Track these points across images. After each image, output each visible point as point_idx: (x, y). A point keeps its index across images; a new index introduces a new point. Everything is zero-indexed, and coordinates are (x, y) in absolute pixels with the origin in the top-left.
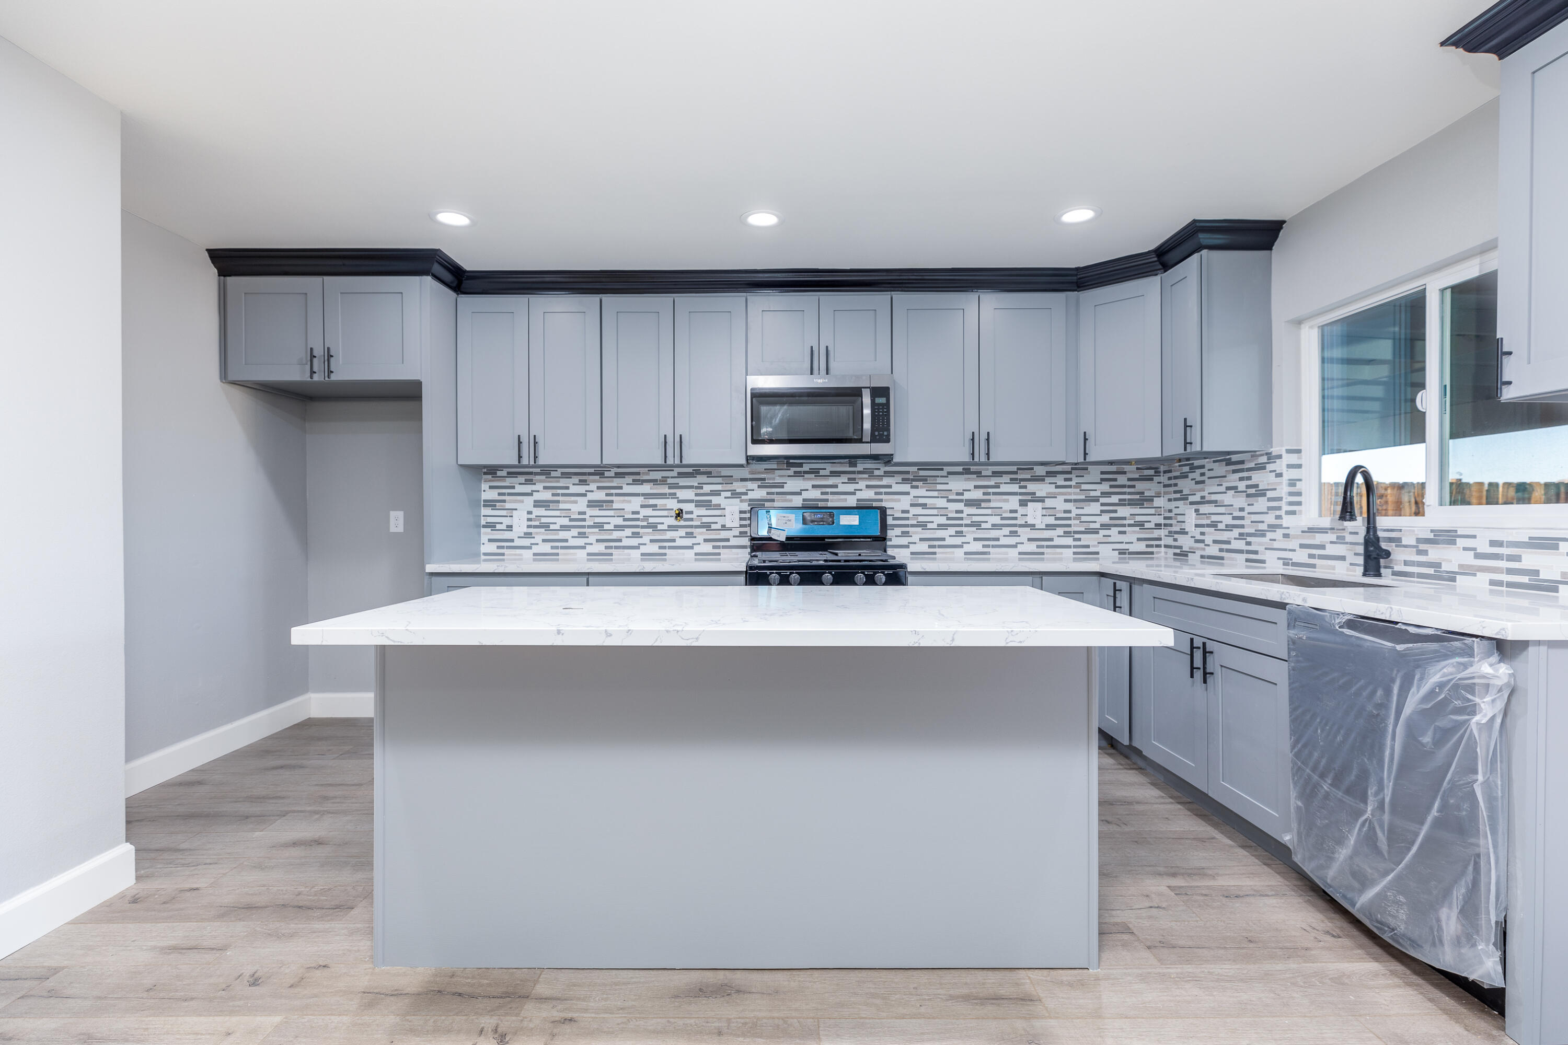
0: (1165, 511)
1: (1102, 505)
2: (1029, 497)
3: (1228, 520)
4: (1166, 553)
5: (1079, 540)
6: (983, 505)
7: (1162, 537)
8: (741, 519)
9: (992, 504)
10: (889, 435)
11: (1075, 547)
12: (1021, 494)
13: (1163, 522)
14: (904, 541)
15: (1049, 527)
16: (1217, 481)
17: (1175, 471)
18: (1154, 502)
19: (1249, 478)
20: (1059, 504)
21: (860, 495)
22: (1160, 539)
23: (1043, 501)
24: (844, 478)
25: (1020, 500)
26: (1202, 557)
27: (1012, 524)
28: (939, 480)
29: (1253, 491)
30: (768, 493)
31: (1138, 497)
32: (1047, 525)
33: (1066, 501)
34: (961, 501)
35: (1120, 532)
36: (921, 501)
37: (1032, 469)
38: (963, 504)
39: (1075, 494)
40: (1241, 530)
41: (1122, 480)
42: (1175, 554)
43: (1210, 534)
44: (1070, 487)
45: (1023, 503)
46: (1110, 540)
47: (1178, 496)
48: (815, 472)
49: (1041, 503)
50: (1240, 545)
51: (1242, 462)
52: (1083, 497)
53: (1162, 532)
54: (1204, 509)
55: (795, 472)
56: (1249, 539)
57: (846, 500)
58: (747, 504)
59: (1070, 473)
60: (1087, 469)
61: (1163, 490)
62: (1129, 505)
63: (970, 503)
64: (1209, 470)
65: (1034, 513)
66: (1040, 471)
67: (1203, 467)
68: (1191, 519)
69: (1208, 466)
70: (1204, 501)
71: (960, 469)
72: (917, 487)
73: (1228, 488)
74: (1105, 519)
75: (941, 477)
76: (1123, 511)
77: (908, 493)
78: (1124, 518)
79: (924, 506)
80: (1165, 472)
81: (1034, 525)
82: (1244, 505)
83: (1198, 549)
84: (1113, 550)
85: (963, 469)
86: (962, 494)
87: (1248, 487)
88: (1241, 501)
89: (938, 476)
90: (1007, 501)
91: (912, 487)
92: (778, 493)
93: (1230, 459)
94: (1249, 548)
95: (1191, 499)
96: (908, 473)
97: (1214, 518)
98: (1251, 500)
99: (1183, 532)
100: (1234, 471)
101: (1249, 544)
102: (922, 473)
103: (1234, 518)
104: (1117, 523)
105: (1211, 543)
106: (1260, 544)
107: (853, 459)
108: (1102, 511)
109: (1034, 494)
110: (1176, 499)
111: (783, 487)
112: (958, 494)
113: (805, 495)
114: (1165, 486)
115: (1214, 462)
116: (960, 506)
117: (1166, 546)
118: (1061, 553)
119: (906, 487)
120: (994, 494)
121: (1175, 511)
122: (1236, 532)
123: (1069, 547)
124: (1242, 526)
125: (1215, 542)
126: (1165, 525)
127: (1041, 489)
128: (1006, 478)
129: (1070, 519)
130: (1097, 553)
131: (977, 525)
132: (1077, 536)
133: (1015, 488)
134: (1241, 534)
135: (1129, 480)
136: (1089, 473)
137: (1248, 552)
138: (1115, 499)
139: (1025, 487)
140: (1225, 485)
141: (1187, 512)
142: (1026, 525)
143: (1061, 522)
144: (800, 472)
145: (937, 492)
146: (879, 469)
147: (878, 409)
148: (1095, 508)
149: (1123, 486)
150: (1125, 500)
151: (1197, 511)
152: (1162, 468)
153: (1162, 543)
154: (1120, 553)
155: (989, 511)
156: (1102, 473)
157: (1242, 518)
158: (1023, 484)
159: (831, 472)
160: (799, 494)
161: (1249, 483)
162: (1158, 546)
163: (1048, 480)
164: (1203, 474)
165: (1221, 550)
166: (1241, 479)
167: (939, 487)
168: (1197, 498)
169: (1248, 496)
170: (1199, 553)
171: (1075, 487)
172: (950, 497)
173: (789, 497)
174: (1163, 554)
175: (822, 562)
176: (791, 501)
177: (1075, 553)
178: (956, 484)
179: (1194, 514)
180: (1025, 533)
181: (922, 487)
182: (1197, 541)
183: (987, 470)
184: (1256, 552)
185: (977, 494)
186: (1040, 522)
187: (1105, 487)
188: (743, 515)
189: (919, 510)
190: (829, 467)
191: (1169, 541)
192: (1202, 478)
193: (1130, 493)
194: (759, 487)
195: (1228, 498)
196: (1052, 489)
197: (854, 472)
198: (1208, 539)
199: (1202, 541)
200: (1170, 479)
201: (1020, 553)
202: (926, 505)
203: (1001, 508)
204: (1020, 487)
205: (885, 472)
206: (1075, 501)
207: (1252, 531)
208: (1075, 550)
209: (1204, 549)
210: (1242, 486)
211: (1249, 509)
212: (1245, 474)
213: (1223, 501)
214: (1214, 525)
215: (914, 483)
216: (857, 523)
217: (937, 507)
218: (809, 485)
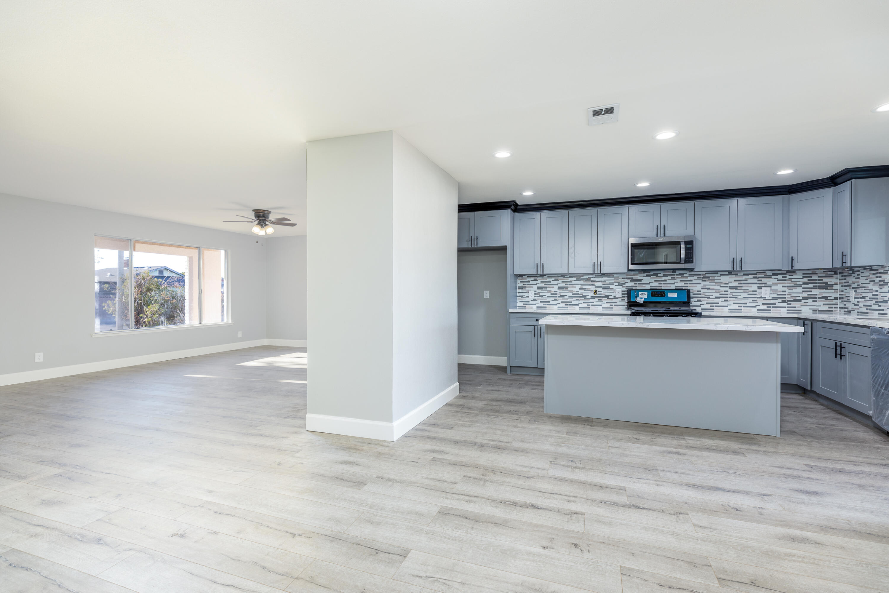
0: (840, 291)
1: (803, 288)
2: (763, 285)
3: (870, 296)
4: (840, 311)
5: (790, 304)
6: (738, 288)
7: (838, 303)
8: (622, 294)
9: (743, 288)
10: (693, 260)
11: (788, 307)
12: (758, 284)
13: (839, 296)
14: (698, 304)
15: (773, 298)
16: (865, 278)
17: (845, 273)
18: (834, 287)
19: (880, 277)
20: (779, 288)
21: (677, 284)
22: (837, 304)
23: (771, 287)
24: (670, 277)
25: (758, 286)
26: (858, 312)
27: (753, 296)
28: (716, 278)
29: (882, 283)
30: (634, 284)
31: (824, 285)
32: (772, 298)
33: (783, 287)
34: (727, 287)
35: (813, 301)
36: (707, 287)
37: (765, 272)
38: (728, 288)
39: (788, 283)
40: (877, 300)
41: (815, 277)
42: (845, 311)
43: (861, 302)
44: (786, 280)
45: (760, 288)
46: (807, 304)
47: (846, 284)
48: (656, 275)
49: (769, 288)
50: (876, 307)
51: (877, 270)
52: (793, 285)
53: (838, 301)
54: (859, 291)
55: (647, 275)
56: (880, 304)
57: (670, 286)
58: (625, 288)
59: (786, 274)
60: (795, 272)
61: (838, 281)
62: (819, 288)
63: (731, 288)
64: (861, 273)
65: (766, 292)
66: (769, 273)
67: (859, 271)
68: (852, 295)
69: (861, 271)
70: (859, 287)
71: (727, 273)
72: (705, 281)
73: (871, 281)
74: (805, 295)
75: (717, 276)
76: (815, 291)
77: (700, 284)
78: (816, 295)
79: (708, 289)
80: (840, 273)
81: (766, 298)
82: (878, 289)
83: (856, 309)
84: (809, 309)
85: (728, 273)
86: (728, 284)
87: (880, 281)
88: (876, 287)
89: (715, 276)
90: (751, 287)
91: (702, 281)
92: (639, 284)
93: (872, 268)
94: (880, 308)
95: (853, 286)
96: (701, 275)
97: (864, 295)
98: (881, 287)
99: (849, 301)
100: (874, 274)
101: (880, 306)
102: (707, 275)
103: (873, 295)
104: (813, 297)
105: (862, 306)
106: (885, 306)
107: (674, 270)
108: (803, 291)
109: (766, 283)
110: (845, 286)
111: (641, 281)
112: (725, 284)
113: (651, 284)
114: (840, 280)
115: (864, 269)
116: (727, 289)
117: (840, 308)
118: (780, 310)
119: (700, 281)
120: (744, 283)
121: (845, 291)
122: (874, 301)
123: (785, 307)
124: (877, 299)
125: (864, 305)
126: (840, 298)
127: (769, 282)
128: (751, 277)
129: (785, 295)
130: (801, 310)
131: (735, 297)
132: (789, 303)
133: (756, 281)
134: (876, 302)
135: (819, 277)
136: (796, 274)
137: (880, 310)
138: (811, 286)
139: (761, 281)
140: (869, 280)
141: (850, 292)
142: (761, 297)
143: (781, 296)
144: (649, 275)
145: (715, 283)
146: (686, 273)
147: (688, 249)
148: (800, 290)
149: (816, 280)
150: (817, 286)
151: (855, 291)
152: (838, 271)
153: (838, 306)
154: (813, 311)
155: (742, 291)
156: (803, 274)
157: (877, 295)
158: (759, 279)
159: (663, 275)
160: (649, 284)
161: (880, 279)
162: (837, 308)
163: (773, 277)
164: (858, 275)
165: (867, 309)
166: (877, 277)
167: (716, 281)
168: (856, 285)
169: (880, 285)
170: (856, 311)
171: (788, 280)
172: (721, 285)
173: (644, 285)
174: (838, 311)
176: (645, 287)
177: (787, 310)
178: (725, 279)
179: (854, 293)
180: (760, 301)
181: (707, 281)
182: (855, 305)
183: (741, 273)
184: (883, 310)
185: (736, 284)
186: (768, 296)
187: (806, 280)
188: (623, 293)
189: (706, 291)
190: (662, 273)
191: (842, 305)
192: (858, 277)
193: (819, 283)
194: (630, 281)
195: (871, 286)
196: (776, 281)
197: (674, 275)
198: (861, 304)
199: (858, 305)
200: (842, 276)
201: (758, 310)
202: (709, 288)
203: (748, 290)
204: (758, 281)
205: (689, 275)
206: (788, 286)
207: (882, 301)
208: (788, 309)
209: (859, 309)
210: (877, 280)
211: (880, 291)
212: (878, 275)
213: (868, 287)
214: (864, 298)
215: (703, 279)
216: (676, 296)
217: (715, 289)
218: (653, 280)
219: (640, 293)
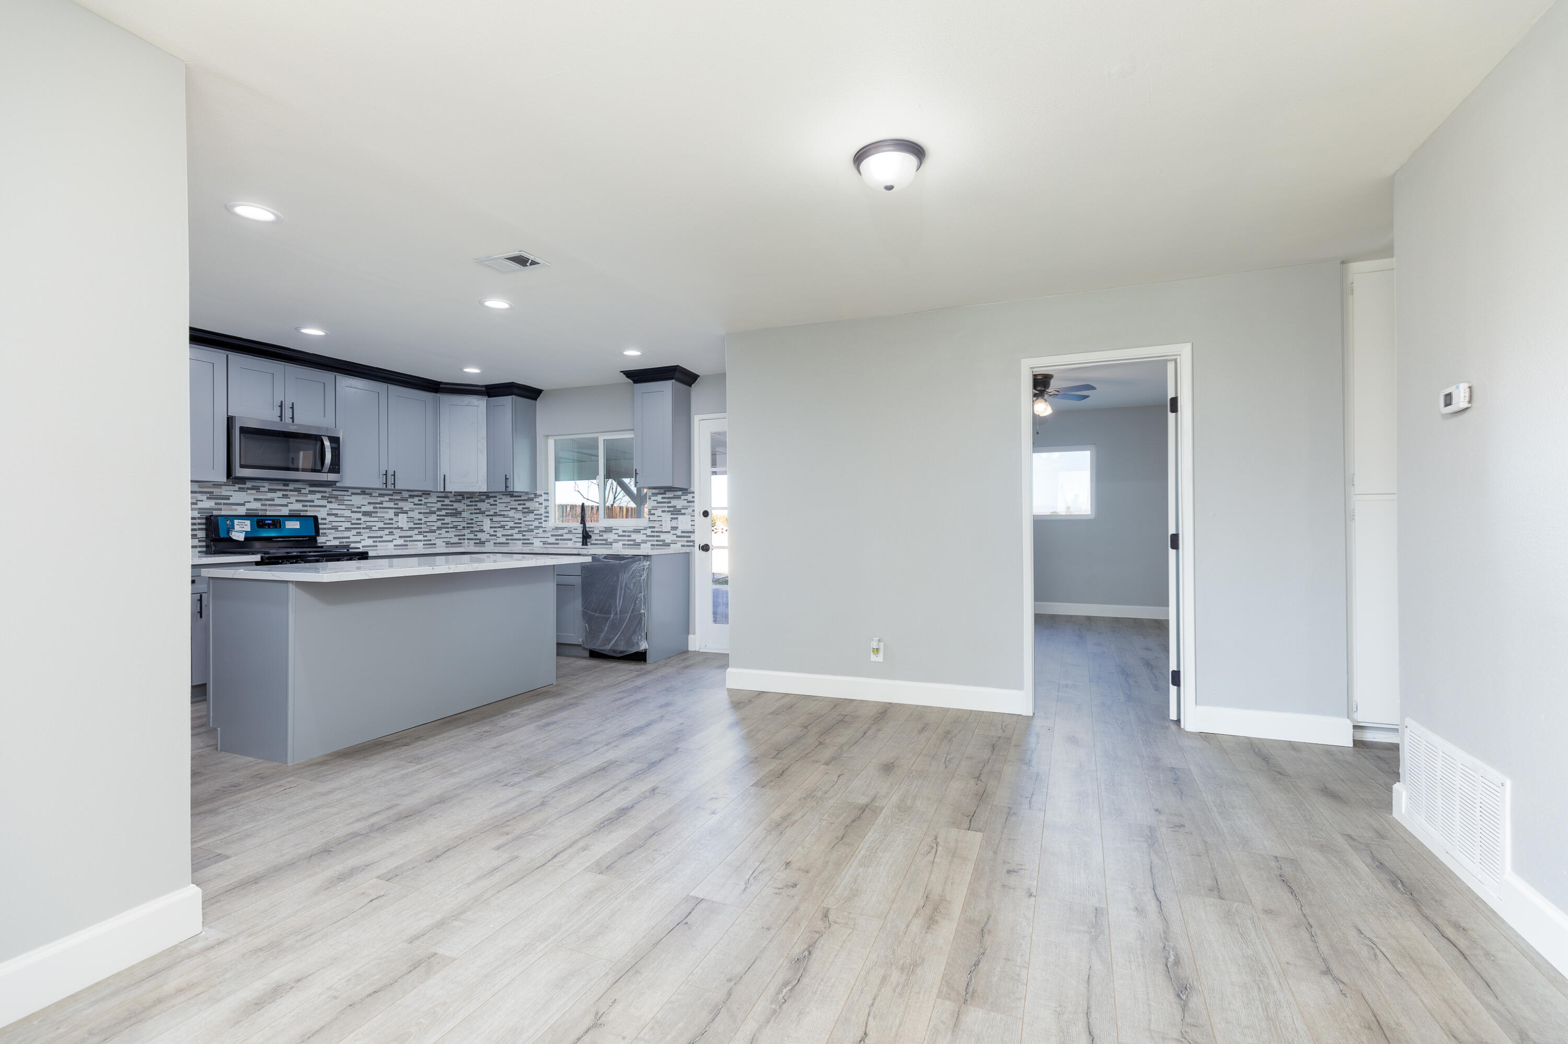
0: (467, 520)
1: (438, 516)
2: (400, 511)
3: (512, 524)
4: (468, 543)
5: (426, 536)
6: (373, 515)
7: (466, 534)
8: (193, 524)
9: (379, 515)
10: (339, 468)
11: (424, 541)
12: (395, 508)
13: (466, 526)
14: (358, 538)
15: (411, 529)
16: (505, 505)
17: (475, 498)
18: (462, 515)
19: (525, 504)
20: (415, 515)
21: (291, 507)
22: (464, 535)
23: (407, 513)
24: (280, 494)
25: (395, 512)
26: (494, 543)
27: (390, 527)
28: (346, 498)
29: (526, 510)
30: (216, 504)
31: (454, 511)
32: (409, 528)
33: (419, 513)
34: (360, 512)
35: (446, 532)
36: (334, 512)
37: (401, 493)
38: (361, 514)
39: (424, 509)
40: (520, 529)
41: (447, 502)
42: (475, 543)
43: (499, 531)
44: (421, 505)
45: (396, 514)
46: (441, 536)
47: (478, 511)
48: (257, 489)
49: (406, 515)
50: (520, 536)
51: (520, 496)
52: (428, 511)
53: (466, 532)
54: (495, 519)
55: (239, 488)
56: (524, 533)
57: (280, 510)
58: (197, 512)
59: (421, 496)
60: (429, 494)
61: (466, 508)
62: (451, 516)
63: (366, 514)
64: (500, 499)
65: (402, 521)
66: (406, 495)
67: (496, 497)
68: (487, 524)
69: (498, 497)
70: (495, 514)
71: (359, 491)
72: (331, 502)
73: (511, 509)
74: (439, 524)
75: (348, 496)
76: (448, 520)
77: (326, 506)
78: (448, 524)
79: (336, 515)
80: (467, 498)
81: (402, 528)
82: (522, 517)
83: (492, 539)
85: (361, 491)
86: (360, 508)
87: (523, 508)
88: (519, 515)
89: (345, 495)
90: (387, 512)
91: (328, 502)
92: (225, 504)
93: (513, 494)
94: (524, 537)
95: (487, 513)
96: (325, 492)
97: (502, 523)
98: (525, 515)
99: (482, 531)
100: (515, 501)
101: (524, 535)
102: (335, 493)
103: (515, 523)
104: (444, 526)
105: (501, 536)
106: (530, 536)
107: (286, 482)
108: (438, 520)
109: (402, 508)
110: (475, 513)
111: (229, 499)
112: (358, 508)
113: (248, 506)
114: (467, 506)
115: (503, 495)
116: (359, 515)
117: (468, 539)
118: (417, 545)
119: (324, 502)
120: (380, 508)
121: (475, 520)
122: (516, 530)
123: (421, 541)
124: (520, 527)
125: (503, 535)
126: (468, 527)
127: (406, 506)
128: (387, 498)
129: (421, 524)
130: (435, 544)
131: (369, 528)
132: (425, 534)
133: (391, 505)
134: (519, 531)
135: (451, 501)
136: (431, 497)
137: (523, 539)
138: (443, 512)
139: (397, 504)
140: (509, 507)
141: (484, 520)
142: (398, 528)
143: (416, 526)
144: (244, 488)
145: (344, 506)
146: (305, 489)
147: (336, 451)
148: (434, 517)
149: (448, 505)
150: (448, 513)
151: (490, 519)
152: (466, 496)
153: (466, 537)
154: (446, 544)
155: (376, 519)
156: (438, 497)
157: (520, 523)
158: (396, 502)
159: (269, 489)
160: (244, 505)
161: (524, 506)
162: (464, 539)
163: (410, 500)
164: (496, 501)
165: (507, 539)
166: (519, 504)
167: (346, 503)
168: (492, 513)
169: (523, 513)
170: (492, 542)
171: (424, 505)
172: (353, 510)
173: (234, 507)
174: (466, 544)
175: (295, 554)
176: (236, 510)
177: (424, 545)
178: (357, 500)
179: (489, 522)
180: (398, 533)
181: (335, 502)
182: (491, 536)
183: (376, 492)
184: (528, 539)
185: (369, 508)
186: (406, 527)
187: (439, 505)
188: (194, 521)
189: (333, 518)
190: (267, 486)
191: (472, 536)
192: (495, 503)
193: (451, 509)
194: (208, 498)
195: (512, 513)
196: (412, 506)
197: (286, 490)
198: (499, 534)
199: (496, 535)
200: (471, 502)
201: (395, 546)
202: (337, 514)
203: (384, 517)
204: (395, 504)
205: (309, 491)
206: (424, 513)
207: (526, 529)
208: (424, 543)
209: (496, 539)
210: (520, 508)
211: (524, 519)
212: (522, 502)
213: (508, 515)
214: (503, 527)
215: (329, 500)
216: (298, 527)
217: (345, 516)
218: (251, 498)
219: (236, 522)
